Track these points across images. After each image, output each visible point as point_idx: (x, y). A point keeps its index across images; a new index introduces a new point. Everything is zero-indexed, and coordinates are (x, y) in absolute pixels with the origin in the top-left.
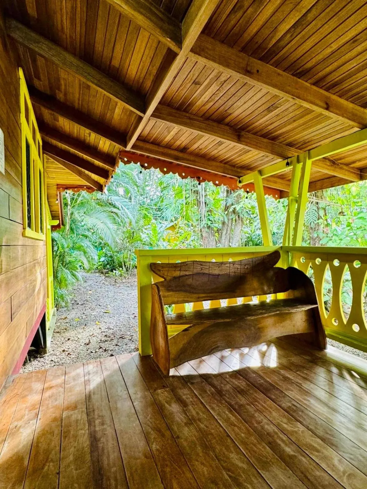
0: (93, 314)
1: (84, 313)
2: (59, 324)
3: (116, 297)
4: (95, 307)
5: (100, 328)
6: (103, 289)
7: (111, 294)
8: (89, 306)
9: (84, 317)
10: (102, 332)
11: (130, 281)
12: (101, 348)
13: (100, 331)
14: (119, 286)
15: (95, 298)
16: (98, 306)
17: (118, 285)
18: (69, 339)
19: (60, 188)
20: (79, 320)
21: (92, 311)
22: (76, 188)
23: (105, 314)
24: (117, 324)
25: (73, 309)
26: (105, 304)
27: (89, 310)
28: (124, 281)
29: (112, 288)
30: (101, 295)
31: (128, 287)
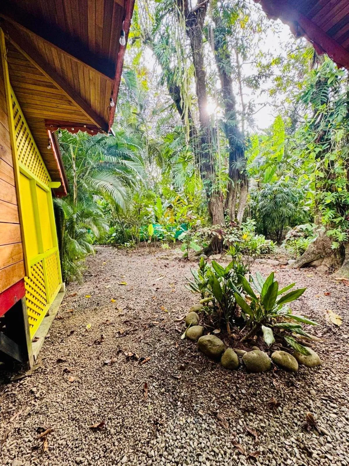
0: (107, 287)
1: (97, 287)
2: (66, 304)
3: (130, 266)
4: (109, 278)
5: (116, 309)
6: (116, 260)
7: (124, 264)
8: (103, 278)
9: (97, 291)
10: (119, 316)
11: (140, 251)
12: (120, 351)
13: (118, 314)
14: (132, 256)
15: (109, 268)
16: (113, 277)
17: (130, 255)
18: (72, 332)
19: (50, 125)
20: (90, 296)
21: (106, 284)
22: (73, 126)
23: (121, 287)
24: (138, 300)
25: (86, 281)
26: (120, 275)
27: (103, 283)
28: (134, 251)
29: (124, 258)
30: (115, 265)
31: (140, 256)
